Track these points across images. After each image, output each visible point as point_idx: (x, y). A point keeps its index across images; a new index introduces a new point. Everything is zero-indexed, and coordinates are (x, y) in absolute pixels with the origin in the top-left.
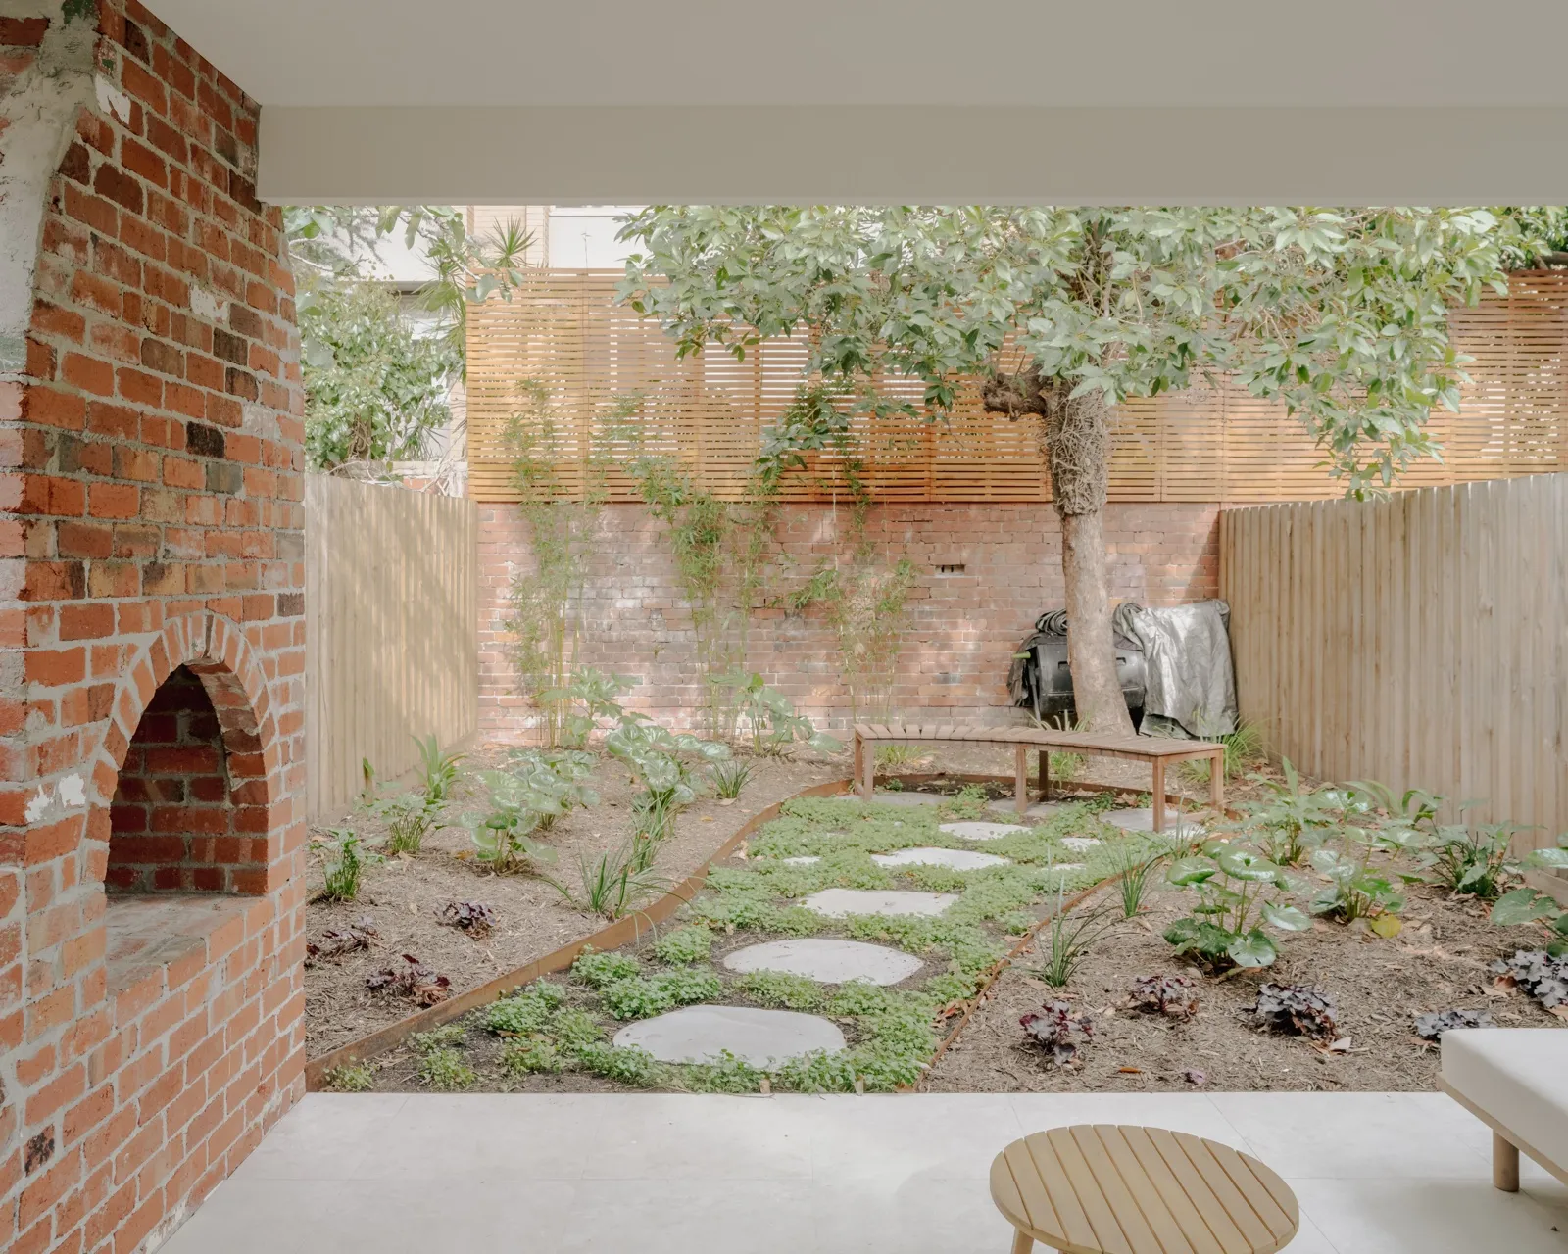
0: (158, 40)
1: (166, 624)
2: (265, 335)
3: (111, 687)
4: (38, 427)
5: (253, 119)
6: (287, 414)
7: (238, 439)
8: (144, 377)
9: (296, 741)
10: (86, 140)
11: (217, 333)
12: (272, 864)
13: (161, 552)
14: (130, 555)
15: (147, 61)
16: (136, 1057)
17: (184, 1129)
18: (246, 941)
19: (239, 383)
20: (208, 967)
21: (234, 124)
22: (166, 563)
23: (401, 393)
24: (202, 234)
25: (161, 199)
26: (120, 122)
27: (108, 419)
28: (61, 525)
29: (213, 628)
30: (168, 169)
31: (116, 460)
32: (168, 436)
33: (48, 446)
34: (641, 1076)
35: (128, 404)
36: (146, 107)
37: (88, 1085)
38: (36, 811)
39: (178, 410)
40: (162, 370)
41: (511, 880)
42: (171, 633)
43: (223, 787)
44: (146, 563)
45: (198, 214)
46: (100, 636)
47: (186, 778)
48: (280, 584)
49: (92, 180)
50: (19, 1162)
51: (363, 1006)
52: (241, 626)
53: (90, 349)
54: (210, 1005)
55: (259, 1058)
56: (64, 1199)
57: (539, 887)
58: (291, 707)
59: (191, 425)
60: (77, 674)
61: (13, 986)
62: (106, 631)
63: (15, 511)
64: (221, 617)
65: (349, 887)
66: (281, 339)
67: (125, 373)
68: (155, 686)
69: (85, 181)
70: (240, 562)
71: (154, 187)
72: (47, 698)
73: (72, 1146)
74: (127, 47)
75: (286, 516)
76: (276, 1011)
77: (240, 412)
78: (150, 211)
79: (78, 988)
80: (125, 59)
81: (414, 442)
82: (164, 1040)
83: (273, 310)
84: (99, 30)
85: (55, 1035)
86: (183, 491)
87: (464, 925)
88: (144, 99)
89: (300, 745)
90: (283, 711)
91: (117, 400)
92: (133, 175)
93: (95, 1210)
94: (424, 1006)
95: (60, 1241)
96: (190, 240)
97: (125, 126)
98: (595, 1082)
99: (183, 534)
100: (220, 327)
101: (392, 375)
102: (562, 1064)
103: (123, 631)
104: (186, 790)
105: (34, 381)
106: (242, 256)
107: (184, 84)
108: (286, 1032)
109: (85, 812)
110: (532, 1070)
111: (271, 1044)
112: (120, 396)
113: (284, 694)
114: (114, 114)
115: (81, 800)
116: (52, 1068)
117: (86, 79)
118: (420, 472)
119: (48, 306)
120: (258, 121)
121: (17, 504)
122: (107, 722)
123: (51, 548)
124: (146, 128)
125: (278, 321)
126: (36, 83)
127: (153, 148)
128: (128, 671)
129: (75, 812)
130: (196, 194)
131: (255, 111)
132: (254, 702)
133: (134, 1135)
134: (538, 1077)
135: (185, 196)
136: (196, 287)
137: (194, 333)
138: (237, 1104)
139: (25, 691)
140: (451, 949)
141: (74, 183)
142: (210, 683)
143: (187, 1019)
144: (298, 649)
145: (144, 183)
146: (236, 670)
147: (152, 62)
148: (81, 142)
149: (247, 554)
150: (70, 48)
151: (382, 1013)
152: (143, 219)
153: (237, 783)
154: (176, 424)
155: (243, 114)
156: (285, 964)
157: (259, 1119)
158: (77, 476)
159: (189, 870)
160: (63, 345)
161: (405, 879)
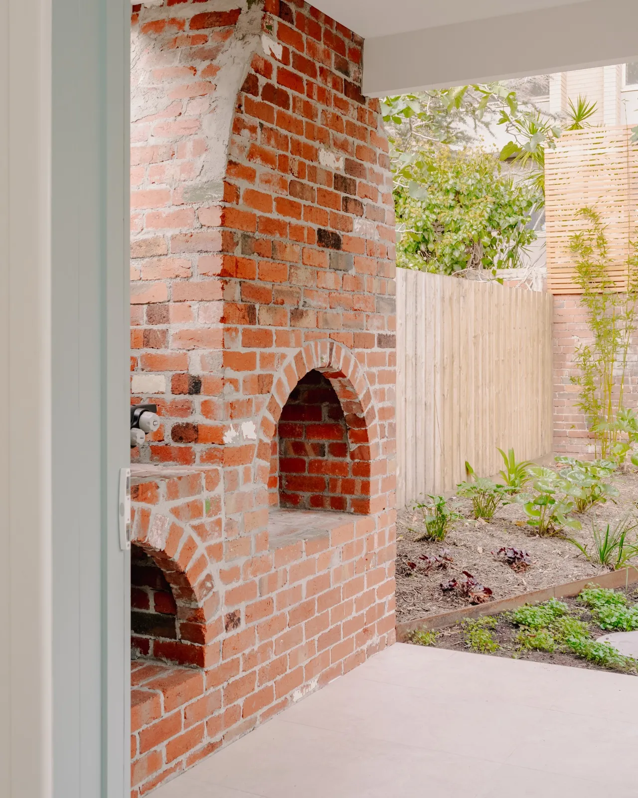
0: (299, 10)
1: (304, 344)
2: (368, 176)
3: (271, 376)
4: (230, 230)
5: (359, 48)
6: (384, 225)
7: (350, 239)
8: (290, 202)
9: (390, 425)
10: (257, 71)
11: (336, 177)
12: (373, 497)
13: (301, 303)
14: (282, 303)
15: (292, 22)
16: (286, 587)
17: (316, 637)
18: (355, 539)
19: (351, 206)
20: (330, 549)
21: (347, 52)
22: (305, 309)
23: (501, 222)
24: (326, 119)
25: (301, 100)
26: (276, 59)
27: (269, 226)
28: (243, 283)
29: (334, 350)
30: (305, 83)
31: (274, 249)
32: (306, 236)
33: (235, 240)
34: (607, 661)
35: (281, 217)
36: (291, 48)
37: (258, 594)
38: (229, 437)
39: (312, 221)
40: (302, 198)
41: (548, 541)
42: (307, 350)
43: (346, 449)
44: (293, 308)
45: (324, 107)
46: (265, 347)
47: (326, 442)
48: (378, 328)
49: (260, 93)
50: (222, 623)
51: (437, 600)
52: (352, 351)
53: (258, 186)
54: (332, 570)
55: (364, 611)
56: (247, 651)
57: (567, 546)
58: (387, 404)
59: (320, 230)
60: (252, 367)
61: (217, 529)
62: (268, 344)
63: (219, 275)
64: (340, 344)
65: (441, 533)
66: (379, 179)
67: (279, 200)
68: (298, 379)
69: (256, 94)
70: (353, 313)
71: (296, 94)
72: (236, 378)
73: (251, 625)
74: (280, 16)
75: (382, 286)
76: (376, 587)
77: (352, 223)
78: (294, 107)
79: (253, 539)
80: (279, 23)
81: (512, 255)
82: (303, 582)
83: (374, 161)
84: (265, 10)
85: (241, 561)
86: (314, 268)
87: (510, 562)
88: (291, 44)
89: (393, 428)
90: (381, 405)
91: (275, 215)
92: (284, 88)
93: (264, 664)
94: (473, 603)
95: (244, 674)
96: (319, 122)
97: (279, 61)
98: (576, 661)
99: (315, 293)
100: (338, 172)
101: (496, 210)
102: (555, 647)
103: (278, 345)
104: (326, 450)
105: (228, 205)
106: (352, 130)
107: (315, 32)
108: (383, 601)
109: (257, 443)
110: (535, 649)
111: (372, 605)
112: (276, 213)
113: (382, 395)
114: (273, 55)
115: (253, 436)
116: (238, 579)
117: (257, 37)
118: (514, 276)
119: (235, 164)
120: (362, 48)
121: (219, 272)
122: (269, 395)
123: (237, 296)
124: (291, 60)
125: (377, 168)
126: (233, 45)
127: (296, 72)
128: (281, 370)
129: (251, 442)
130: (323, 96)
131: (361, 43)
132: (361, 397)
133: (285, 631)
134: (539, 653)
135: (315, 97)
136: (323, 150)
137: (321, 176)
138: (350, 634)
139: (223, 372)
140: (500, 575)
141: (250, 96)
142: (335, 384)
143: (318, 574)
144: (392, 368)
145: (290, 92)
146: (349, 377)
147: (295, 23)
148: (253, 72)
149: (356, 308)
150: (251, 22)
151: (448, 605)
152: (290, 112)
153: (353, 447)
154: (310, 230)
155: (353, 45)
156: (381, 560)
157: (365, 647)
158: (252, 257)
159: (328, 497)
160: (243, 185)
161: (479, 534)
